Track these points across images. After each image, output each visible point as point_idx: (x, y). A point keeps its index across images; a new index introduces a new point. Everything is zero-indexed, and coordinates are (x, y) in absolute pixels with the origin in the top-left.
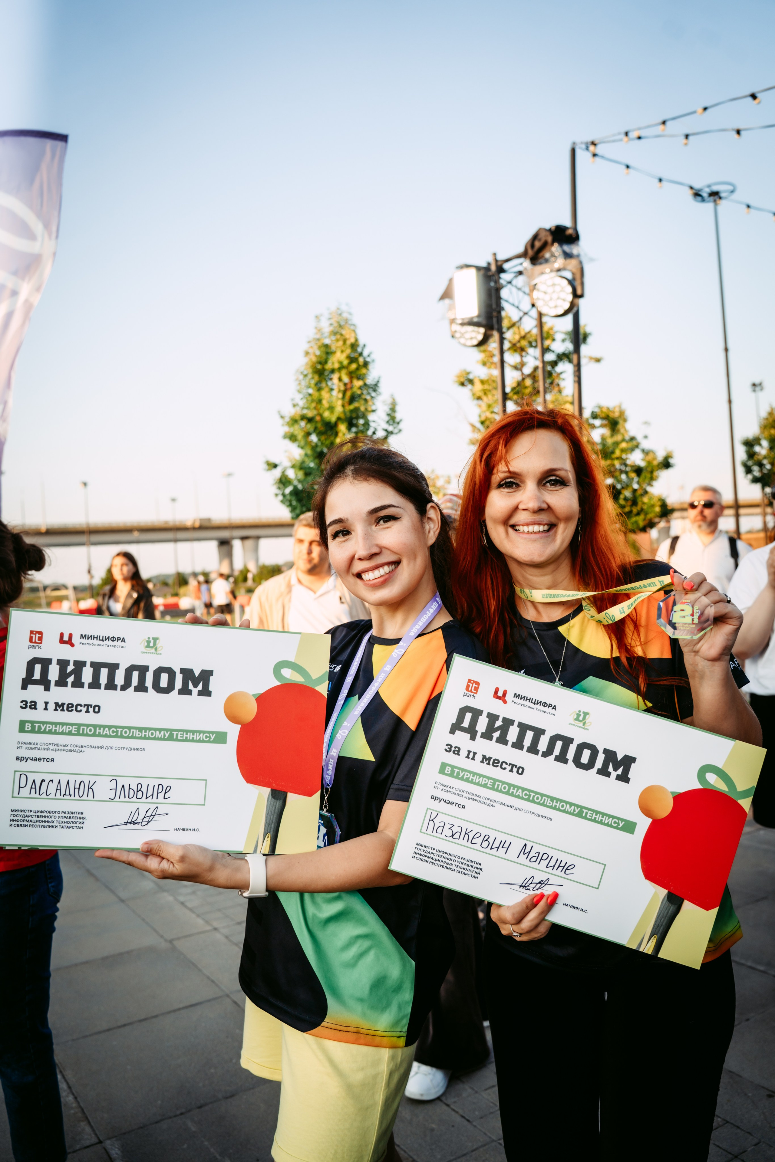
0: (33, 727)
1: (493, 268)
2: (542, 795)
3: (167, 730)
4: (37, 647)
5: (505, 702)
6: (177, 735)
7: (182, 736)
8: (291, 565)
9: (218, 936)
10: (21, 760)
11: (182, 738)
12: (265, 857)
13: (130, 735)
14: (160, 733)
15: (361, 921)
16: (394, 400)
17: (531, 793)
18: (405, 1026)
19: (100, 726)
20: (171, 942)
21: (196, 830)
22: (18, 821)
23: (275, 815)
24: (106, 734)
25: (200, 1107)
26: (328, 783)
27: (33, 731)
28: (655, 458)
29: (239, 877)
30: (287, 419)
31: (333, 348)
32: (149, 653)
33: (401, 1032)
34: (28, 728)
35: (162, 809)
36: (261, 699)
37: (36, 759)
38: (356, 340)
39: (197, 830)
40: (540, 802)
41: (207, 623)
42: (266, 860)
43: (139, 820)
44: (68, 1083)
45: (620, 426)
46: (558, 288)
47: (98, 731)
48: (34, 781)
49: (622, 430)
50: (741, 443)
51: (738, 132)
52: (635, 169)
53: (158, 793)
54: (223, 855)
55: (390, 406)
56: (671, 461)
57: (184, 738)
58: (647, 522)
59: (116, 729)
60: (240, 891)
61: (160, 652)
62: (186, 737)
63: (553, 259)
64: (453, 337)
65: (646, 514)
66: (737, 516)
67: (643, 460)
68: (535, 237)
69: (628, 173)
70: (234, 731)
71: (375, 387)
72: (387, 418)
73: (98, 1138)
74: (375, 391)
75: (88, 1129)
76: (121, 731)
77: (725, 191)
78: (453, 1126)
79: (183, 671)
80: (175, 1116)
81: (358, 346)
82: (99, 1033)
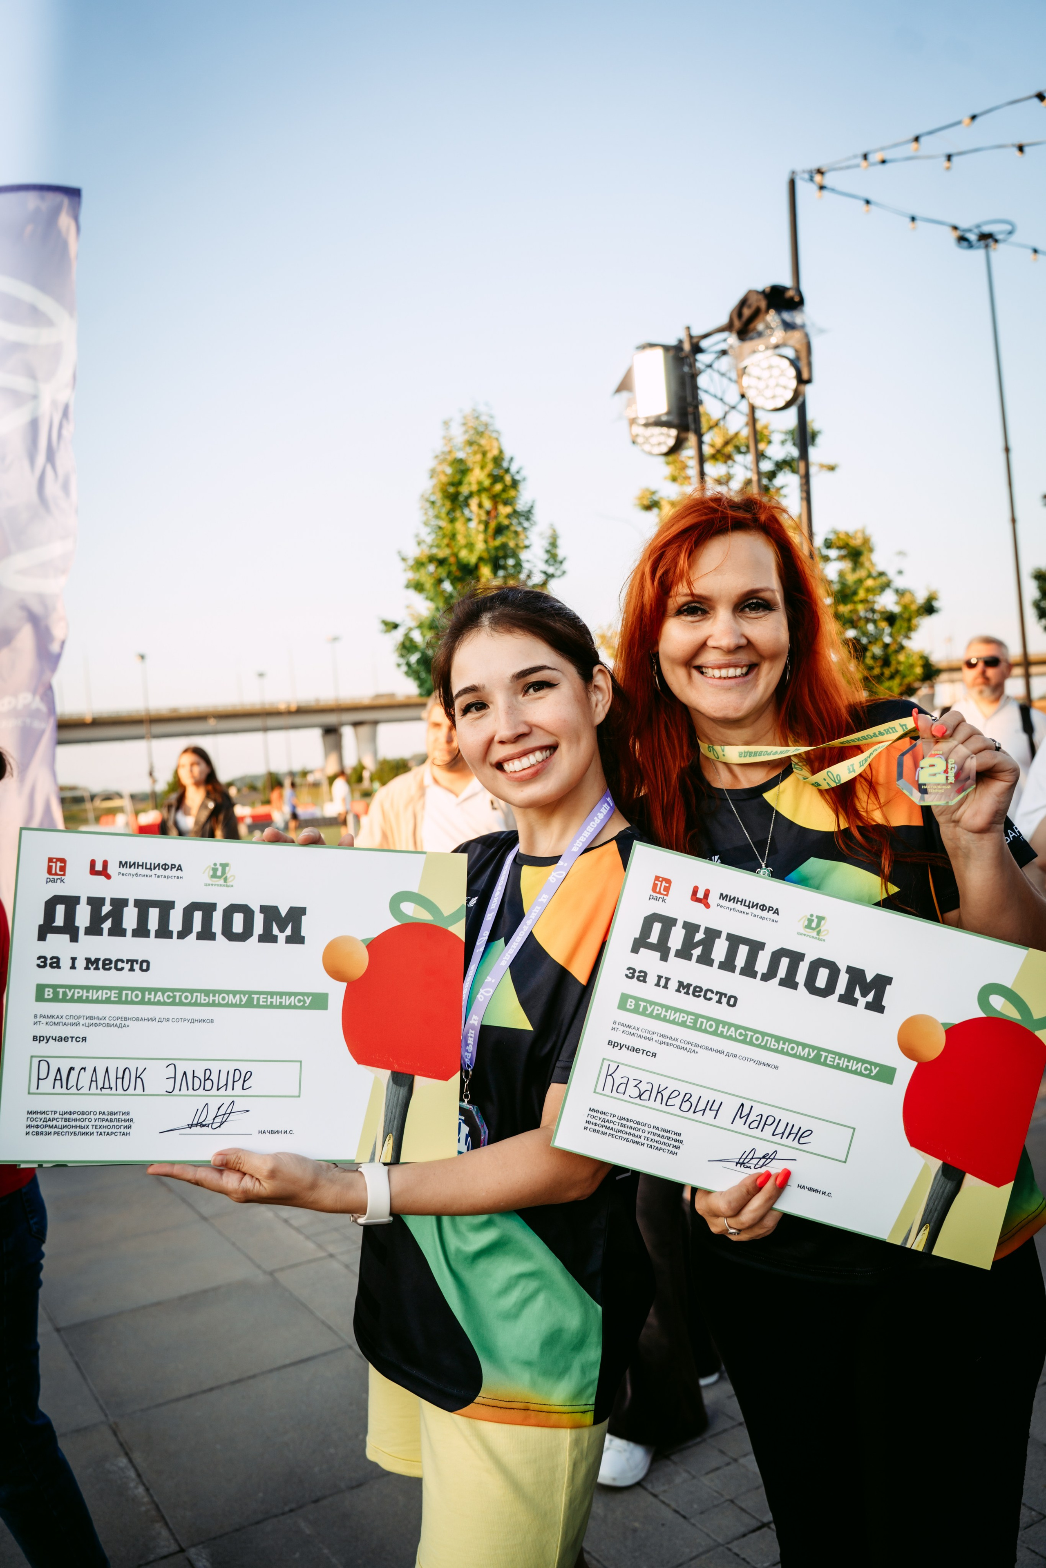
0: (56, 994)
1: (687, 347)
2: (764, 1034)
3: (244, 993)
4: (59, 881)
5: (707, 906)
6: (258, 999)
7: (265, 1000)
8: (423, 760)
9: (335, 1265)
10: (40, 1040)
11: (265, 1004)
12: (386, 1168)
13: (193, 1001)
14: (234, 997)
15: (524, 1254)
16: (554, 531)
17: (747, 1032)
18: (592, 1396)
19: (150, 990)
20: (271, 1273)
21: (288, 1132)
22: (37, 1126)
23: (398, 1107)
24: (159, 1001)
25: (316, 1501)
26: (469, 1063)
27: (55, 999)
28: (913, 602)
29: (352, 1197)
30: (411, 562)
31: (470, 464)
32: (215, 885)
33: (586, 1405)
34: (49, 995)
35: (239, 1105)
36: (374, 946)
37: (60, 1039)
38: (501, 452)
39: (291, 1132)
40: (760, 1043)
41: (293, 842)
42: (389, 1171)
43: (209, 1120)
44: (136, 1470)
45: (863, 559)
46: (776, 372)
47: (147, 996)
48: (59, 1070)
49: (867, 564)
50: (1032, 577)
51: (1021, 149)
52: (877, 204)
53: (234, 1082)
54: (328, 1167)
55: (550, 540)
56: (936, 604)
57: (269, 1003)
58: (904, 688)
59: (173, 993)
60: (353, 1216)
61: (231, 884)
62: (272, 1002)
63: (768, 331)
64: (634, 442)
65: (904, 677)
66: (1027, 676)
67: (897, 603)
68: (744, 303)
69: (868, 211)
70: (337, 991)
71: (527, 515)
72: (546, 556)
73: (180, 1546)
74: (528, 519)
75: (165, 1533)
76: (180, 996)
77: (1001, 232)
78: (663, 1525)
79: (263, 909)
80: (283, 1514)
81: (503, 459)
82: (178, 1400)
